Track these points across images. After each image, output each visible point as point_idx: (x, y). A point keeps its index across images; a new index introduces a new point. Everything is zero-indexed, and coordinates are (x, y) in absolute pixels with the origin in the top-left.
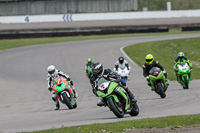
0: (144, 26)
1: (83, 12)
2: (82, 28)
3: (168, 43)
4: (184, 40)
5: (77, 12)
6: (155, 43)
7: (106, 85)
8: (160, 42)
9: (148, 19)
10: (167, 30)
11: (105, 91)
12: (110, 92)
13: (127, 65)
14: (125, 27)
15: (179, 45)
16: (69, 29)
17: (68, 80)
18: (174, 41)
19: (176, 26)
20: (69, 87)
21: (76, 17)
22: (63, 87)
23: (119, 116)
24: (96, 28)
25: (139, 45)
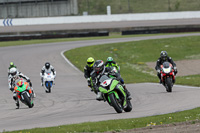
0: (84, 30)
1: (23, 17)
2: (22, 33)
3: (108, 48)
4: (124, 44)
5: (17, 17)
6: (95, 47)
7: (108, 82)
8: (100, 46)
9: (88, 23)
10: (107, 34)
11: (108, 88)
12: (112, 88)
13: (52, 70)
14: (65, 31)
15: (119, 49)
16: (12, 33)
17: (28, 81)
18: (114, 45)
19: (116, 30)
20: (29, 88)
21: (17, 22)
22: (24, 88)
23: (119, 112)
24: (37, 32)
25: (79, 48)
